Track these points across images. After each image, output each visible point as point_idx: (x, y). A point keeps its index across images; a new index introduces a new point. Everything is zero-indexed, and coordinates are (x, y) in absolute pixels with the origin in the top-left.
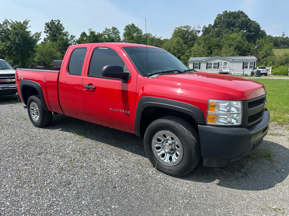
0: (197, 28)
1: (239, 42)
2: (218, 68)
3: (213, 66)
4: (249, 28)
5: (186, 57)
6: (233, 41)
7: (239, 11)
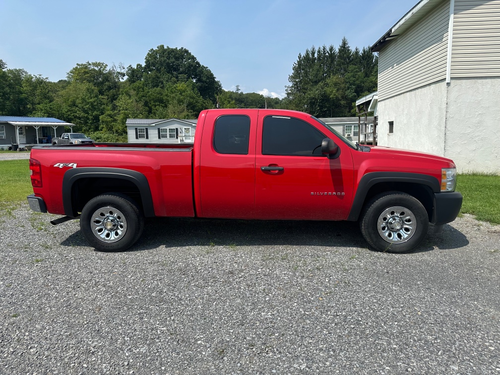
0: (119, 69)
1: (191, 98)
2: (177, 138)
3: (168, 133)
4: (200, 77)
5: (109, 117)
6: (181, 94)
7: (182, 48)
